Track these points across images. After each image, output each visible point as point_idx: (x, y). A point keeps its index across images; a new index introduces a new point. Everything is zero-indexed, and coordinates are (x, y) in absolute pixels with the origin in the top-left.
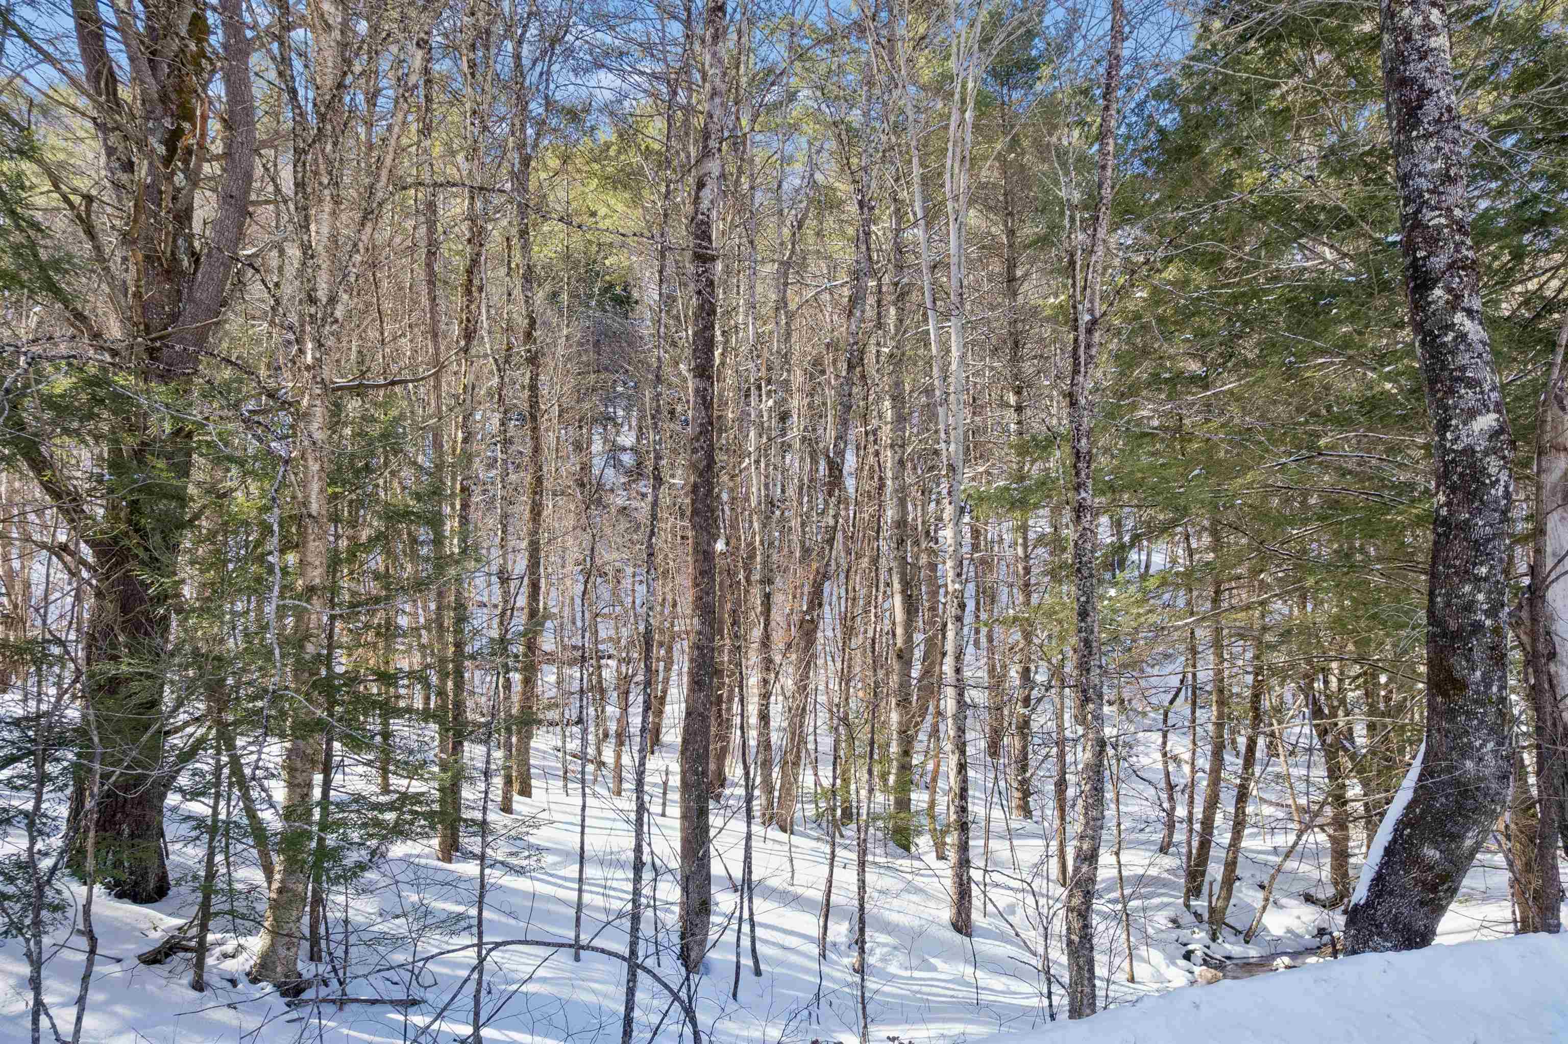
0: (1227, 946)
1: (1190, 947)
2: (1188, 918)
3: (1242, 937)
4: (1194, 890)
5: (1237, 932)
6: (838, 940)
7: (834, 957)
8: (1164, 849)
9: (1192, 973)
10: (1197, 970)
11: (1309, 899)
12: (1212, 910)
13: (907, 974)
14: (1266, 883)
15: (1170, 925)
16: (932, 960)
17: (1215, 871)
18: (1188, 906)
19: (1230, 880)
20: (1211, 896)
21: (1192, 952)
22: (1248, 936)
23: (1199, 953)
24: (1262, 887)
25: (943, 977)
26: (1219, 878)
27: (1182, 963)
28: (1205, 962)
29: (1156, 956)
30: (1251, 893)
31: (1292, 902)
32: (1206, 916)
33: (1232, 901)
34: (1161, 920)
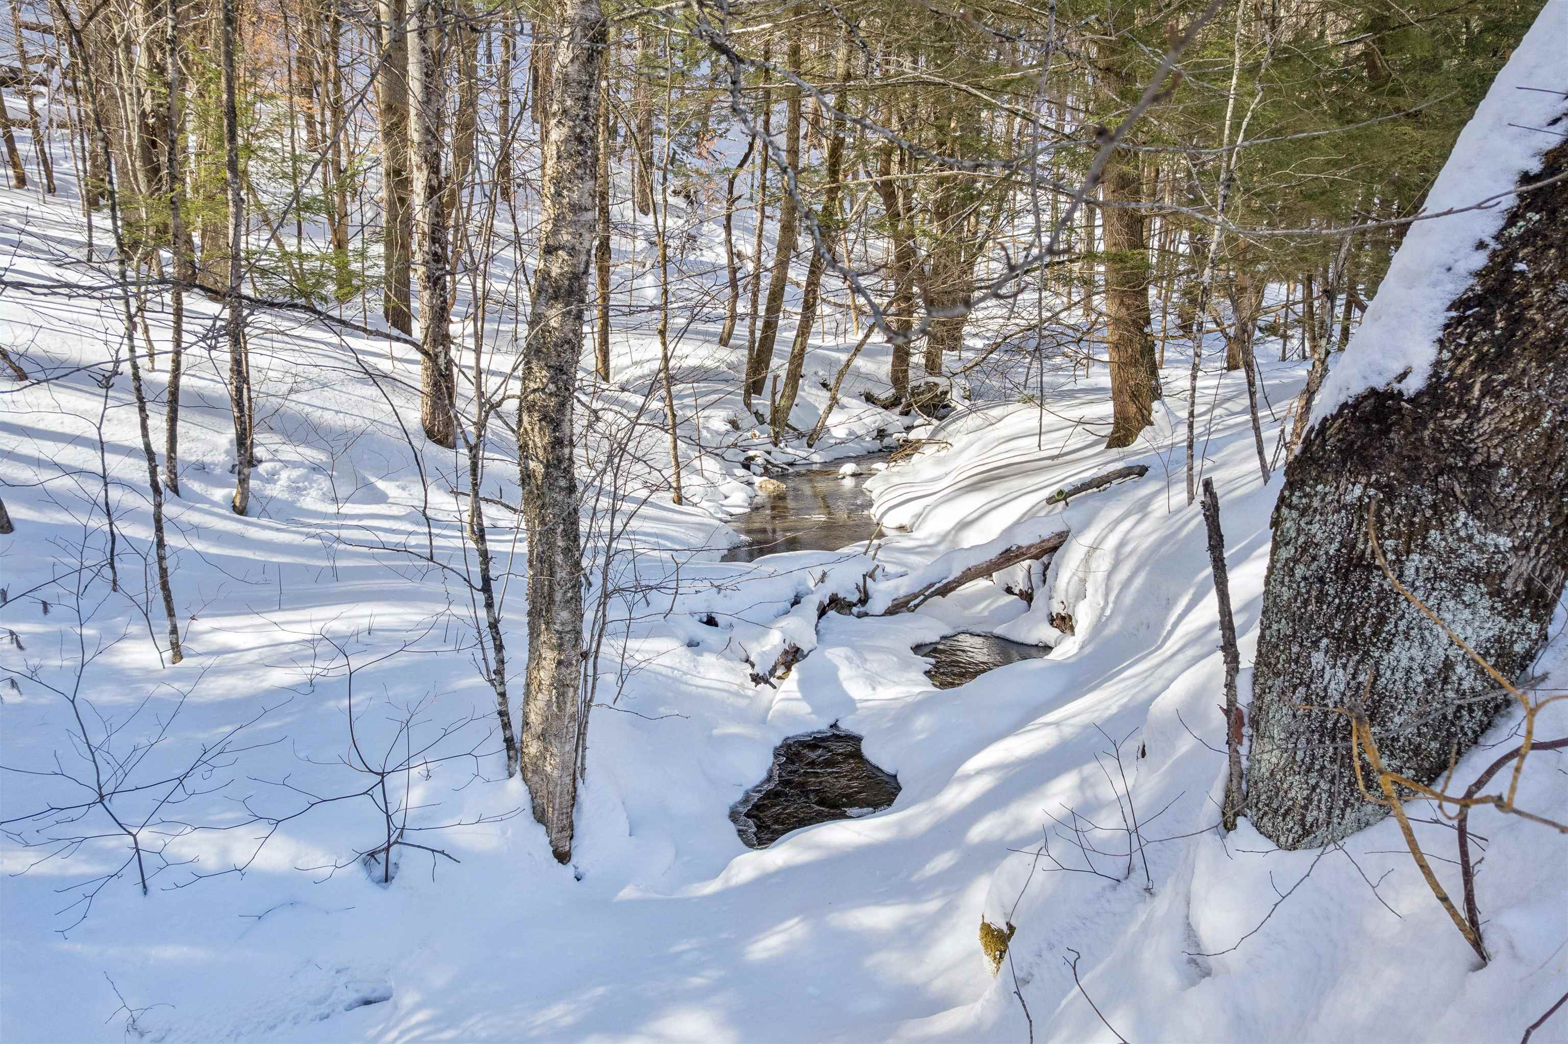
0: (789, 450)
1: (751, 453)
2: (747, 420)
3: (805, 440)
4: (755, 387)
5: (800, 435)
6: (207, 459)
7: (196, 486)
8: (724, 341)
9: (750, 484)
10: (757, 480)
11: (869, 398)
12: (775, 410)
13: (332, 509)
14: (832, 383)
15: (729, 427)
16: (381, 485)
17: (779, 365)
18: (748, 405)
19: (795, 376)
20: (774, 393)
21: (752, 458)
22: (812, 438)
23: (760, 461)
24: (825, 385)
25: (395, 511)
26: (783, 374)
27: (740, 472)
28: (766, 472)
29: (711, 465)
30: (814, 391)
31: (854, 402)
32: (768, 417)
33: (796, 401)
34: (717, 421)
